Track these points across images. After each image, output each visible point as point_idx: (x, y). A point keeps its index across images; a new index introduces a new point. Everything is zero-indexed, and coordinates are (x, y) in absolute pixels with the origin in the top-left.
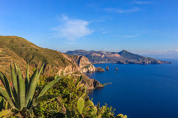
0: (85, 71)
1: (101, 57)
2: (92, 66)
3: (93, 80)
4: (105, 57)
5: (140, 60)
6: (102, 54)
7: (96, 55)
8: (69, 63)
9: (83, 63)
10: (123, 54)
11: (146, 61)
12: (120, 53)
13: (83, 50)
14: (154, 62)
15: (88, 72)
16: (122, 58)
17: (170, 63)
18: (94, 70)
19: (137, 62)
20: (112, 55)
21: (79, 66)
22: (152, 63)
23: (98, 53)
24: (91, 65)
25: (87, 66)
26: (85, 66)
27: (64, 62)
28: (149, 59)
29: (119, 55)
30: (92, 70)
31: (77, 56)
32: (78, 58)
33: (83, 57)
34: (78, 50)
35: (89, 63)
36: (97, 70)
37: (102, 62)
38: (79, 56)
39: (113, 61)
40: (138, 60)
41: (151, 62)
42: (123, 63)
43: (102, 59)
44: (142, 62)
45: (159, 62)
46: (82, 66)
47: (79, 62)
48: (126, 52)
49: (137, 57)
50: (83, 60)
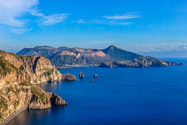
0: (44, 80)
1: (75, 58)
2: (56, 73)
3: (51, 93)
4: (83, 58)
5: (135, 61)
6: (77, 53)
7: (68, 54)
8: (12, 69)
9: (42, 68)
10: (110, 53)
11: (145, 63)
12: (105, 51)
13: (48, 47)
14: (157, 63)
15: (50, 82)
16: (109, 58)
17: (181, 64)
18: (60, 79)
19: (131, 64)
20: (93, 54)
21: (35, 72)
22: (153, 65)
23: (71, 50)
24: (55, 70)
25: (48, 72)
26: (44, 73)
27: (3, 67)
28: (149, 59)
29: (104, 53)
30: (56, 79)
31: (32, 57)
32: (33, 61)
33: (42, 58)
34: (39, 47)
35: (51, 67)
36: (64, 78)
37: (77, 66)
38: (35, 57)
39: (95, 63)
40: (132, 62)
41: (153, 63)
42: (109, 67)
43: (77, 60)
44: (139, 64)
45: (164, 63)
46: (40, 73)
47: (34, 67)
48: (116, 48)
49: (132, 56)
50: (41, 62)
